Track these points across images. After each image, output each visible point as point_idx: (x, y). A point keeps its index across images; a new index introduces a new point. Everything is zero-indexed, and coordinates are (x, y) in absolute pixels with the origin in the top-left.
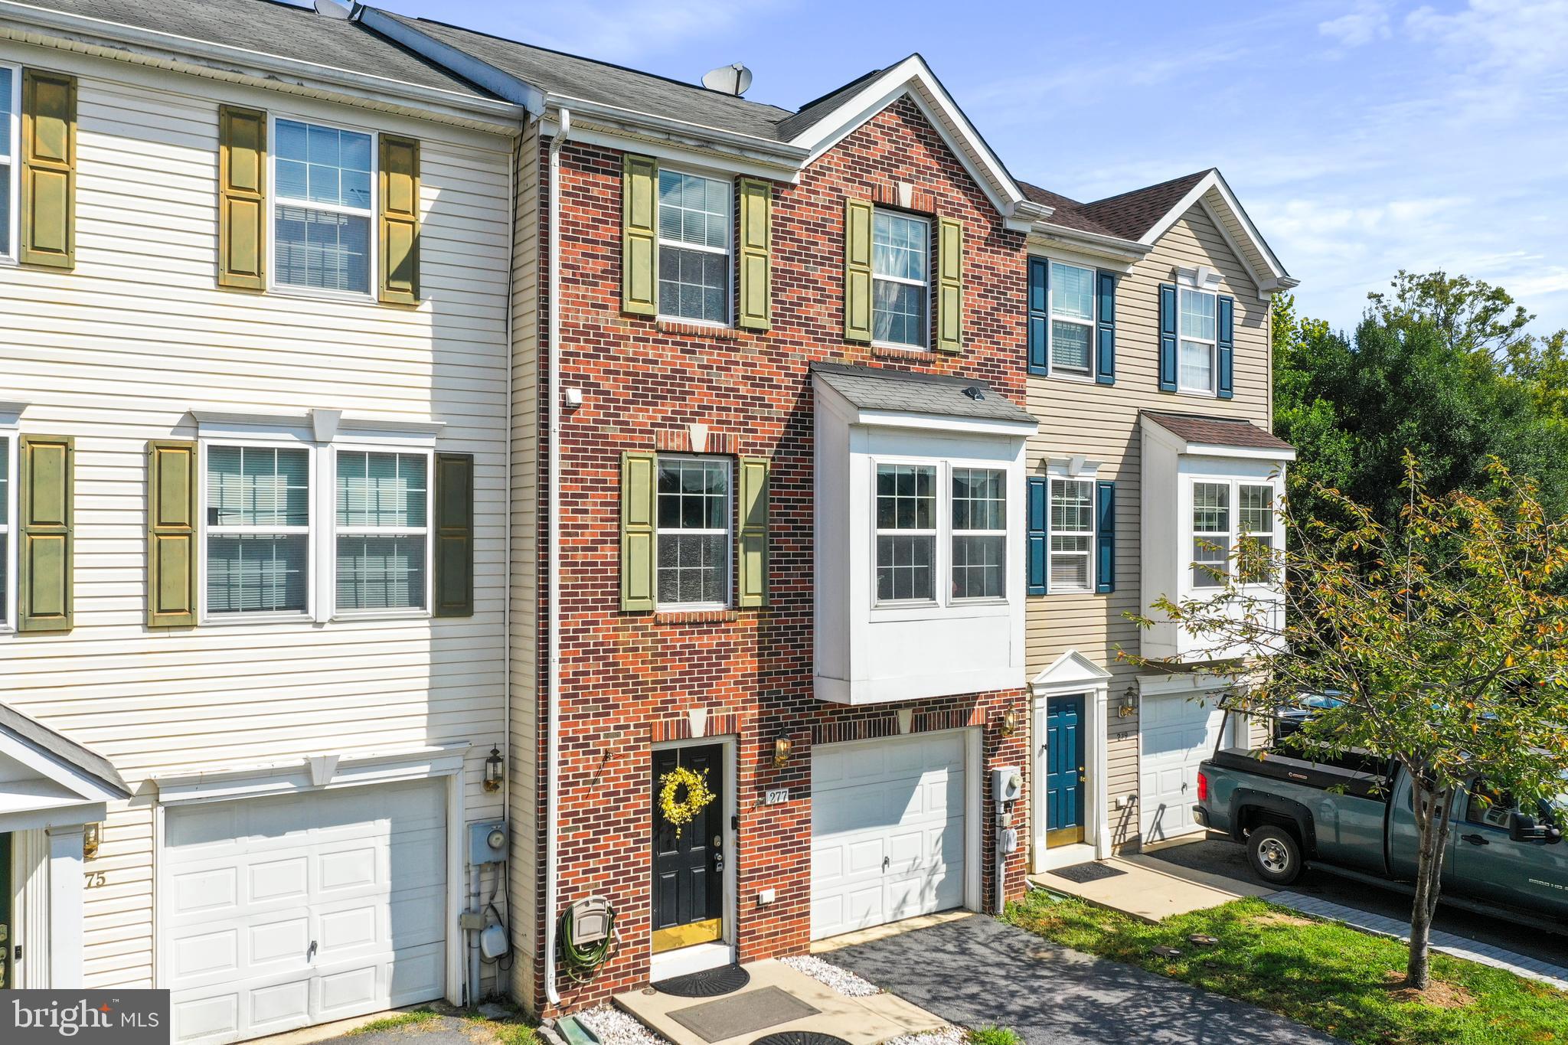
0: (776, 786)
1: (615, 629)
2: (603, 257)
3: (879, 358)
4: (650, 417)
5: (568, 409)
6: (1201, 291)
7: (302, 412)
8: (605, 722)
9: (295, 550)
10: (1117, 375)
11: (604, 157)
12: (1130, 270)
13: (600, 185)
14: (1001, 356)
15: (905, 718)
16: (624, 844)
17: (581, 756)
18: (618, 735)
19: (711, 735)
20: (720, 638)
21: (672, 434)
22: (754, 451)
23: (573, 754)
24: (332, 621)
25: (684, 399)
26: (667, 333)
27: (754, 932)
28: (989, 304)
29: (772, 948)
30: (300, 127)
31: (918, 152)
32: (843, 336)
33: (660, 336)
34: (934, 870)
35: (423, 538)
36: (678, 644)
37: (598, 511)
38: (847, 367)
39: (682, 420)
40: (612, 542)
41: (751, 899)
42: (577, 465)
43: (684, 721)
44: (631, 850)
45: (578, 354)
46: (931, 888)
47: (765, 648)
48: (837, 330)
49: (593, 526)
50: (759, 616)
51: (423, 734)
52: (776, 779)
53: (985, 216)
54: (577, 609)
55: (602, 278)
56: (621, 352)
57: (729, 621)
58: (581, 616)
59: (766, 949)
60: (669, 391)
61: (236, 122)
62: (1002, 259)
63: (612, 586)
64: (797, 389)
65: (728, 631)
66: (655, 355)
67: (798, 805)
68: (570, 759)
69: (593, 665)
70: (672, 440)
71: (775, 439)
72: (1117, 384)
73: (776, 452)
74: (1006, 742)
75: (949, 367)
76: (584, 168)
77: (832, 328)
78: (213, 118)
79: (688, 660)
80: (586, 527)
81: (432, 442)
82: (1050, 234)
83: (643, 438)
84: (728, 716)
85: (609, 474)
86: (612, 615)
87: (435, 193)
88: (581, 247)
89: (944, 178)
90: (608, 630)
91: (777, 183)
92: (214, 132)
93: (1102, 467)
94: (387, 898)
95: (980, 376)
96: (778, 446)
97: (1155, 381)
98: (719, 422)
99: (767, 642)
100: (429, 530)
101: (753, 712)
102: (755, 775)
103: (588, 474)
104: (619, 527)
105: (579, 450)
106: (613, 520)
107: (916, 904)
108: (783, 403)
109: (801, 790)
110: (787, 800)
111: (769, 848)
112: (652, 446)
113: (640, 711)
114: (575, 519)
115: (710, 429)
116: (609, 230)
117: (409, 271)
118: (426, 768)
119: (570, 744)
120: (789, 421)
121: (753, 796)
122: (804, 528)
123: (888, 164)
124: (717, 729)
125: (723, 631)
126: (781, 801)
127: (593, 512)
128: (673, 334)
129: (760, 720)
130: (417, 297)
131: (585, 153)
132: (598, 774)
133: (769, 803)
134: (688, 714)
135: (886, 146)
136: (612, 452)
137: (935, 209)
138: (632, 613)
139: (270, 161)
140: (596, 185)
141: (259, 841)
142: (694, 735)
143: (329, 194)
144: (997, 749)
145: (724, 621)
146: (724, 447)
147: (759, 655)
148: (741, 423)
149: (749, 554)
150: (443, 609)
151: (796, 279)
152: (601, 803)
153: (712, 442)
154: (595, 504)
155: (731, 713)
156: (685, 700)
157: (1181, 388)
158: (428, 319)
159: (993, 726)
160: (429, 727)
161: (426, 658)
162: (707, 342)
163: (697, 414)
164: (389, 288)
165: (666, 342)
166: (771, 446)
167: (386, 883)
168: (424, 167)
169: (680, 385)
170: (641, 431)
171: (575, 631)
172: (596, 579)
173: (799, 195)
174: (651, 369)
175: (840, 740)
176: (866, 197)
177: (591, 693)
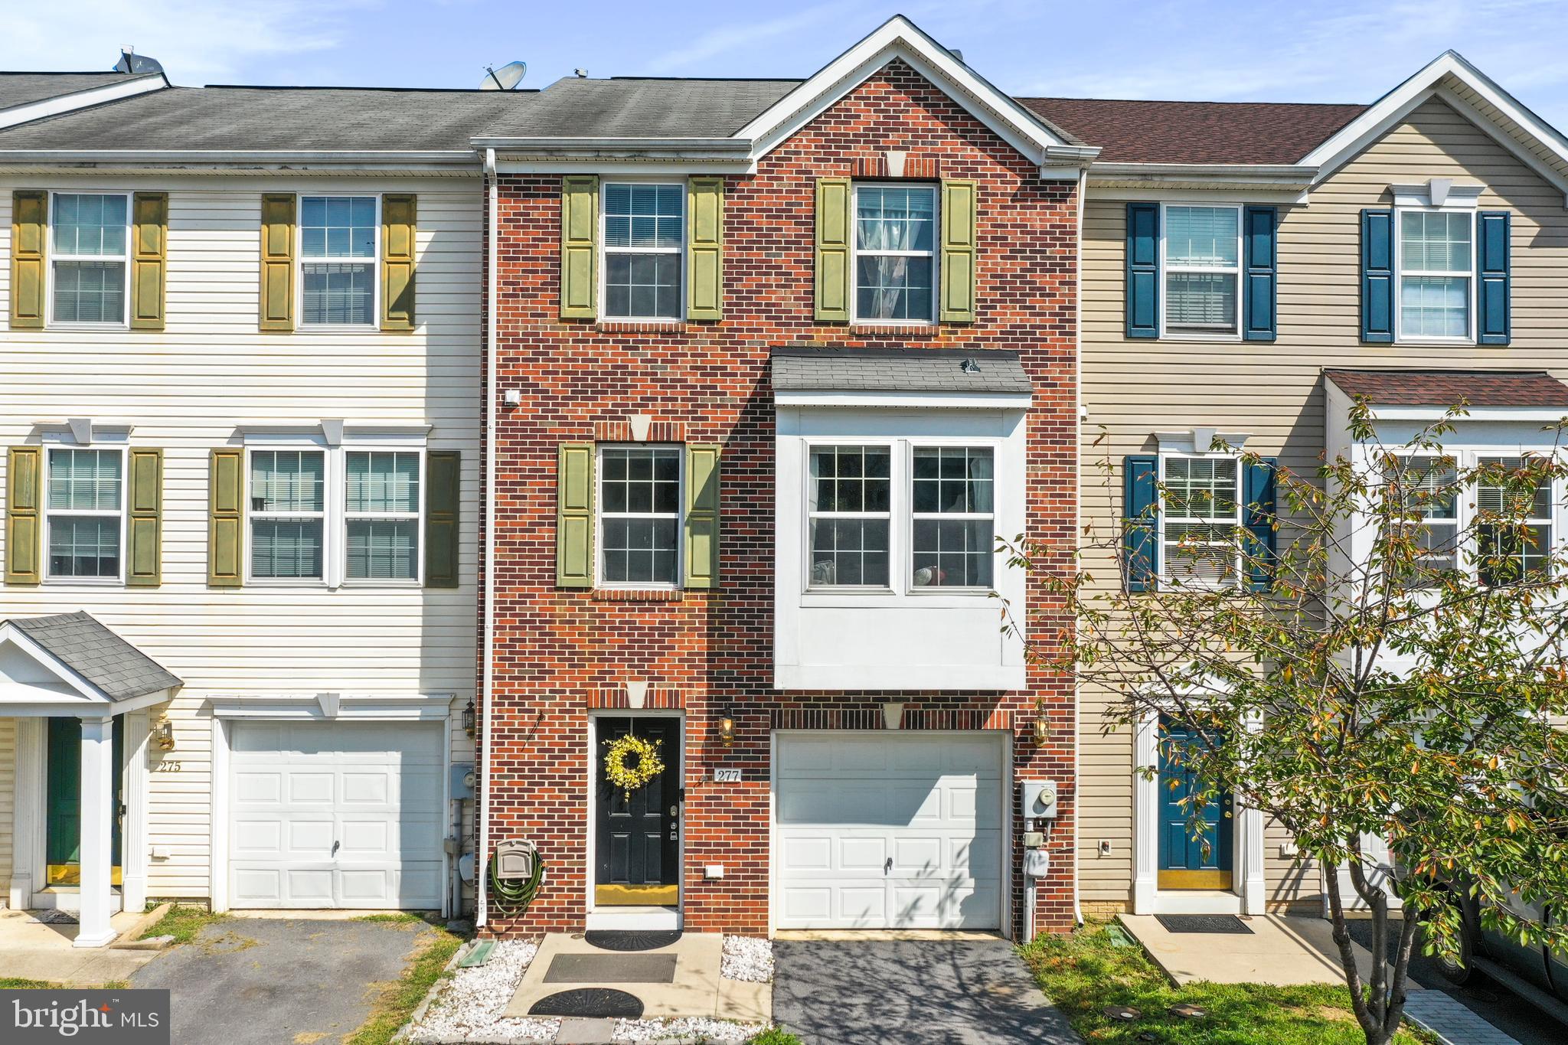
0: (728, 765)
1: (551, 603)
2: (543, 271)
3: (859, 336)
4: (588, 411)
5: (507, 408)
6: (1441, 210)
7: (316, 422)
8: (540, 685)
9: (314, 529)
10: (1279, 329)
11: (545, 182)
12: (1304, 199)
13: (539, 209)
14: (1038, 321)
15: (893, 713)
16: (558, 797)
17: (516, 714)
18: (554, 698)
19: (652, 708)
20: (664, 616)
21: (612, 425)
22: (703, 438)
23: (508, 711)
24: (341, 587)
25: (626, 393)
26: (607, 333)
27: (700, 904)
28: (1018, 265)
29: (722, 923)
30: (320, 201)
31: (917, 117)
32: (813, 318)
33: (600, 336)
34: (956, 883)
35: (416, 521)
36: (617, 620)
37: (536, 497)
38: (818, 349)
39: (623, 412)
40: (550, 524)
41: (696, 871)
42: (516, 457)
43: (622, 692)
44: (566, 804)
45: (518, 360)
46: (954, 902)
47: (716, 629)
48: (805, 312)
49: (531, 511)
50: (709, 598)
51: (416, 683)
52: (726, 758)
53: (1010, 170)
54: (514, 583)
55: (542, 290)
56: (560, 354)
57: (673, 601)
58: (518, 590)
59: (714, 923)
60: (609, 386)
61: (273, 205)
62: (1038, 214)
63: (549, 564)
64: (756, 375)
65: (673, 610)
66: (595, 354)
67: (754, 788)
68: (506, 715)
69: (528, 634)
70: (612, 431)
71: (729, 425)
72: (1279, 339)
73: (730, 438)
74: (1045, 753)
75: (958, 339)
76: (525, 195)
77: (800, 312)
78: (258, 205)
79: (628, 635)
80: (524, 511)
81: (423, 441)
82: (1145, 175)
83: (582, 431)
84: (670, 692)
85: (547, 464)
86: (549, 590)
87: (429, 236)
88: (520, 266)
89: (952, 137)
90: (545, 603)
91: (732, 177)
92: (258, 215)
93: (1250, 441)
94: (397, 817)
95: (1004, 346)
96: (732, 432)
97: (1356, 331)
98: (663, 412)
99: (717, 624)
100: (421, 515)
101: (701, 690)
102: (702, 751)
103: (527, 464)
104: (556, 511)
105: (518, 443)
106: (550, 505)
107: (932, 915)
108: (741, 389)
109: (757, 771)
110: (739, 780)
111: (719, 824)
112: (591, 437)
113: (577, 679)
114: (514, 504)
115: (654, 418)
116: (550, 246)
117: (405, 303)
118: (418, 713)
119: (506, 702)
120: (746, 406)
121: (700, 771)
122: (764, 512)
123: (875, 137)
124: (658, 702)
125: (667, 610)
126: (731, 780)
127: (531, 497)
128: (613, 333)
129: (709, 699)
130: (412, 322)
131: (526, 182)
132: (533, 731)
133: (717, 780)
134: (626, 686)
135: (872, 117)
136: (550, 444)
137: (937, 172)
138: (569, 589)
139: (298, 231)
140: (537, 208)
141: (298, 755)
142: (633, 705)
143: (343, 249)
144: (1030, 759)
145: (667, 600)
146: (669, 434)
147: (708, 635)
148: (689, 412)
149: (696, 537)
150: (432, 581)
151: (755, 267)
152: (536, 757)
153: (655, 431)
154: (534, 491)
155: (675, 688)
156: (624, 672)
157: (1400, 336)
158: (423, 340)
159: (1022, 733)
160: (422, 678)
161: (419, 621)
162: (651, 338)
163: (639, 405)
164: (389, 319)
165: (607, 341)
166: (725, 432)
167: (397, 805)
168: (420, 216)
169: (621, 380)
170: (580, 424)
171: (512, 602)
172: (533, 557)
173: (758, 184)
174: (591, 367)
175: (806, 727)
176: (843, 173)
177: (527, 659)
